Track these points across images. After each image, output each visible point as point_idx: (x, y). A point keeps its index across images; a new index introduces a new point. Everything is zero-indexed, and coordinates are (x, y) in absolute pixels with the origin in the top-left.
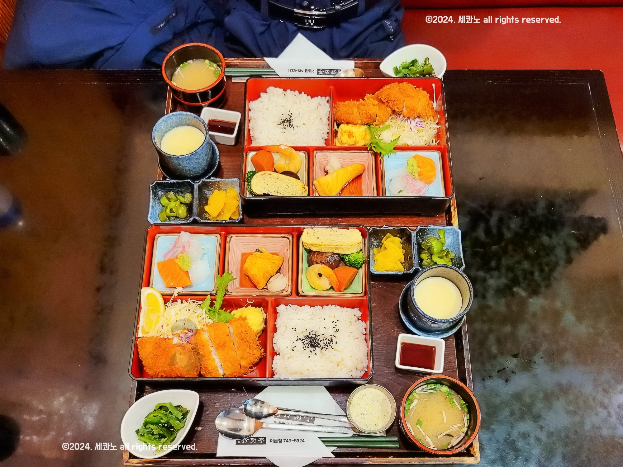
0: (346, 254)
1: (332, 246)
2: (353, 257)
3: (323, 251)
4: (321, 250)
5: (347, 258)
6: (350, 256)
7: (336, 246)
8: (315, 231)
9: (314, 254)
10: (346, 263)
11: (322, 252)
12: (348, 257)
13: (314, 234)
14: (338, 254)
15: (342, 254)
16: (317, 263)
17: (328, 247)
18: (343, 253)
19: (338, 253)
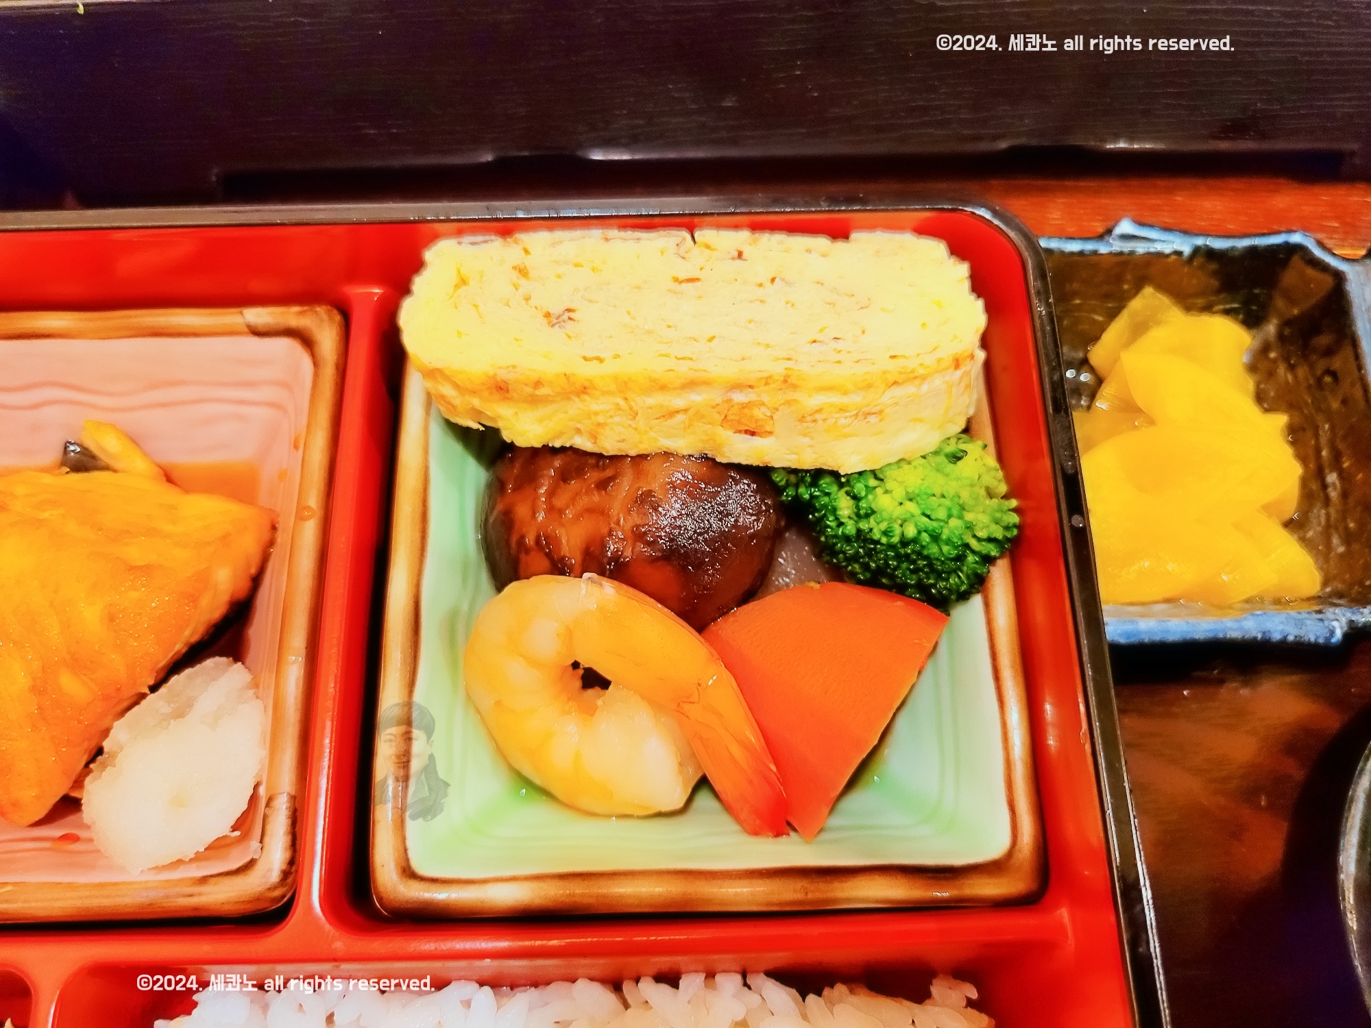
0: (835, 475)
1: (696, 398)
2: (899, 493)
3: (609, 446)
4: (594, 437)
5: (845, 506)
6: (870, 489)
7: (739, 397)
8: (529, 262)
9: (529, 479)
10: (834, 553)
11: (600, 456)
12: (856, 498)
13: (523, 281)
14: (760, 475)
15: (795, 471)
16: (559, 567)
17: (651, 401)
18: (808, 461)
19: (754, 462)
